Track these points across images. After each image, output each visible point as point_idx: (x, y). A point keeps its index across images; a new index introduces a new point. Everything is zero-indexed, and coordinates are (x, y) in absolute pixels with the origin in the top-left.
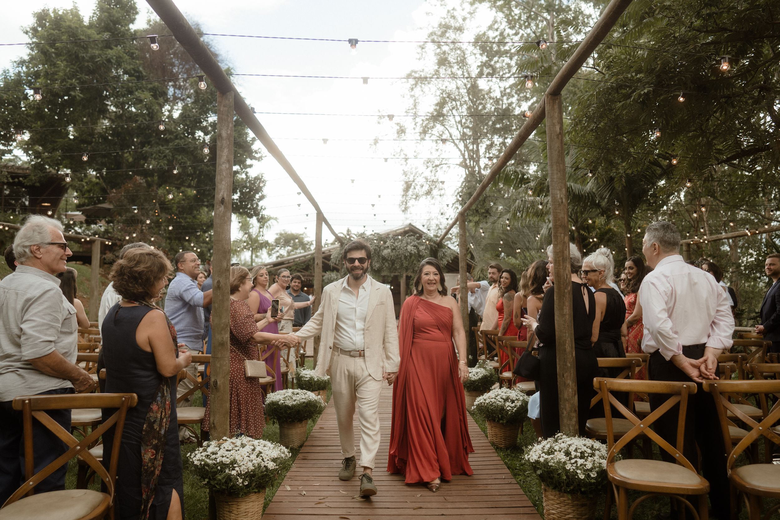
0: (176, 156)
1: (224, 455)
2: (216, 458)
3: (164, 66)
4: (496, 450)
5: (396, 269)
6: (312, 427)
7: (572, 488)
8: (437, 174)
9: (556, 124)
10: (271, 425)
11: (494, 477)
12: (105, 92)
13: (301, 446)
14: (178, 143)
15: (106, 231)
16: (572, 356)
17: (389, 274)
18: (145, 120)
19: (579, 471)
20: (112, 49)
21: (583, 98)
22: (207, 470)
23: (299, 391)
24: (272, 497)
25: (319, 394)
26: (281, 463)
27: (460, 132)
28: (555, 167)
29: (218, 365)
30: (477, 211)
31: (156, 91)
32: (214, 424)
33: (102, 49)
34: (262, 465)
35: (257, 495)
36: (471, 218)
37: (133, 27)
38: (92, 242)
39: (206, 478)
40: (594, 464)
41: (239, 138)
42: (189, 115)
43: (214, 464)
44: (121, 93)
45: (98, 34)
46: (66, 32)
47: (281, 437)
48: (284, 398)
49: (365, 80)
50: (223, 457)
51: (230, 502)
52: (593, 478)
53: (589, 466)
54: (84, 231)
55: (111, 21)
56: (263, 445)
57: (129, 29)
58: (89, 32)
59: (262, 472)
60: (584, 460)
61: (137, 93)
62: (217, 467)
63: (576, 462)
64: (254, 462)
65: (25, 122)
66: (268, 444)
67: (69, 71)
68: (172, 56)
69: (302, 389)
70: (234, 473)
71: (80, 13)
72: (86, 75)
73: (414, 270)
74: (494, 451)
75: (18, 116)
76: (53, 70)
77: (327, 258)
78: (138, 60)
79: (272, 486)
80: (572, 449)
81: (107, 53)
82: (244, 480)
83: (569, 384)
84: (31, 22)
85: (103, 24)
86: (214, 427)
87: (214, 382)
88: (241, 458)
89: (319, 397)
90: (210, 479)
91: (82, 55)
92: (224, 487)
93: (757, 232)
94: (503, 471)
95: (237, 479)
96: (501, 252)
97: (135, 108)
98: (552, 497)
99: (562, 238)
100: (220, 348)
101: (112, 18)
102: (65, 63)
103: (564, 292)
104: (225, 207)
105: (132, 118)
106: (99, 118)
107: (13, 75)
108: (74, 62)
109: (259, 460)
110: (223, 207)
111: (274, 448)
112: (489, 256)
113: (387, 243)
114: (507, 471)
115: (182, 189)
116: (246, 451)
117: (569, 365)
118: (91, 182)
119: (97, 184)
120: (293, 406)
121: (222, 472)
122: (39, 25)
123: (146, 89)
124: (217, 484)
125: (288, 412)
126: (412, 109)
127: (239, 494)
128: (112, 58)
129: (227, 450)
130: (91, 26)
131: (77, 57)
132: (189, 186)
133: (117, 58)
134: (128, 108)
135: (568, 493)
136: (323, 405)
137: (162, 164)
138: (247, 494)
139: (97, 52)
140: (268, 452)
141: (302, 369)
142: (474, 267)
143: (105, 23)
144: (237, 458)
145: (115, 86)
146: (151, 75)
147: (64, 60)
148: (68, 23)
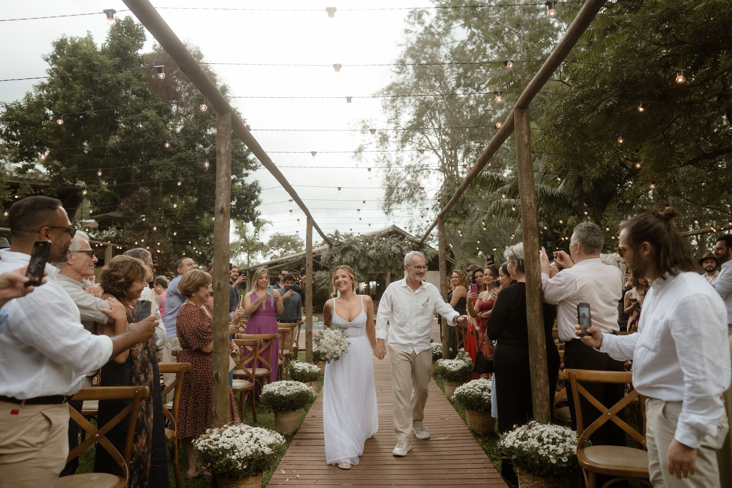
0: (179, 167)
1: (225, 441)
2: (218, 444)
3: (168, 86)
4: (475, 436)
5: (381, 268)
6: (304, 415)
7: (544, 472)
8: (418, 179)
9: (525, 135)
10: (267, 414)
11: (473, 461)
12: (116, 112)
13: (295, 433)
14: (181, 156)
15: (117, 237)
16: (543, 349)
17: (374, 272)
18: (152, 135)
19: (551, 456)
20: (122, 72)
21: (551, 109)
22: (210, 455)
23: (292, 382)
24: (269, 480)
25: (311, 385)
26: (276, 449)
27: (439, 139)
28: (524, 175)
29: (219, 360)
30: (456, 212)
31: (161, 109)
32: (215, 413)
33: (113, 73)
34: (260, 451)
35: (255, 478)
36: (450, 219)
37: (140, 52)
38: (105, 247)
39: (209, 462)
40: (565, 449)
41: (236, 149)
42: (189, 130)
43: (216, 449)
44: (130, 112)
45: (110, 59)
46: (82, 58)
47: (276, 424)
48: (279, 389)
49: (349, 99)
50: (224, 443)
51: (231, 484)
52: (564, 463)
53: (561, 451)
54: (97, 237)
55: (121, 47)
56: (259, 433)
57: (138, 54)
58: (102, 57)
59: (259, 457)
60: (555, 446)
61: (144, 111)
62: (219, 452)
63: (548, 448)
64: (252, 447)
65: (46, 139)
66: (265, 431)
67: (85, 93)
68: (175, 77)
69: (295, 380)
70: (234, 457)
71: (94, 41)
72: (99, 96)
73: (397, 269)
74: (473, 437)
75: (40, 135)
76: (70, 92)
77: (317, 258)
78: (145, 81)
79: (269, 469)
80: (544, 435)
81: (118, 76)
82: (243, 464)
83: (540, 375)
84: (51, 50)
85: (114, 50)
86: (216, 415)
87: (216, 375)
88: (240, 444)
89: (311, 387)
90: (212, 463)
91: (96, 78)
92: (225, 471)
93: (722, 229)
94: (482, 456)
95: (237, 463)
96: (478, 251)
97: (142, 125)
98: (527, 481)
99: (532, 240)
100: (220, 344)
101: (122, 45)
102: (81, 86)
103: (535, 289)
104: (224, 216)
105: (140, 134)
106: (110, 135)
107: (35, 98)
108: (88, 85)
109: (257, 445)
110: (222, 216)
111: (270, 435)
112: (468, 254)
113: (372, 245)
114: (486, 456)
115: (185, 197)
116: (245, 437)
117: (541, 357)
118: (103, 192)
119: (108, 193)
120: (287, 396)
121: (223, 456)
122: (58, 53)
123: (152, 107)
124: (219, 467)
125: (283, 401)
126: (394, 119)
127: (238, 477)
128: (122, 81)
129: (228, 437)
130: (104, 52)
131: (91, 80)
132: (192, 194)
133: (126, 80)
134: (136, 125)
135: (542, 476)
136: (314, 395)
137: (168, 175)
138: (246, 477)
139: (109, 76)
140: (265, 439)
141: (295, 362)
142: (454, 265)
143: (116, 49)
144: (236, 444)
145: (124, 105)
146: (157, 94)
147: (80, 83)
148: (83, 51)
